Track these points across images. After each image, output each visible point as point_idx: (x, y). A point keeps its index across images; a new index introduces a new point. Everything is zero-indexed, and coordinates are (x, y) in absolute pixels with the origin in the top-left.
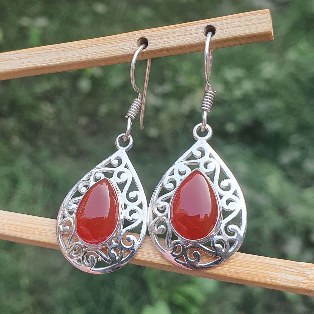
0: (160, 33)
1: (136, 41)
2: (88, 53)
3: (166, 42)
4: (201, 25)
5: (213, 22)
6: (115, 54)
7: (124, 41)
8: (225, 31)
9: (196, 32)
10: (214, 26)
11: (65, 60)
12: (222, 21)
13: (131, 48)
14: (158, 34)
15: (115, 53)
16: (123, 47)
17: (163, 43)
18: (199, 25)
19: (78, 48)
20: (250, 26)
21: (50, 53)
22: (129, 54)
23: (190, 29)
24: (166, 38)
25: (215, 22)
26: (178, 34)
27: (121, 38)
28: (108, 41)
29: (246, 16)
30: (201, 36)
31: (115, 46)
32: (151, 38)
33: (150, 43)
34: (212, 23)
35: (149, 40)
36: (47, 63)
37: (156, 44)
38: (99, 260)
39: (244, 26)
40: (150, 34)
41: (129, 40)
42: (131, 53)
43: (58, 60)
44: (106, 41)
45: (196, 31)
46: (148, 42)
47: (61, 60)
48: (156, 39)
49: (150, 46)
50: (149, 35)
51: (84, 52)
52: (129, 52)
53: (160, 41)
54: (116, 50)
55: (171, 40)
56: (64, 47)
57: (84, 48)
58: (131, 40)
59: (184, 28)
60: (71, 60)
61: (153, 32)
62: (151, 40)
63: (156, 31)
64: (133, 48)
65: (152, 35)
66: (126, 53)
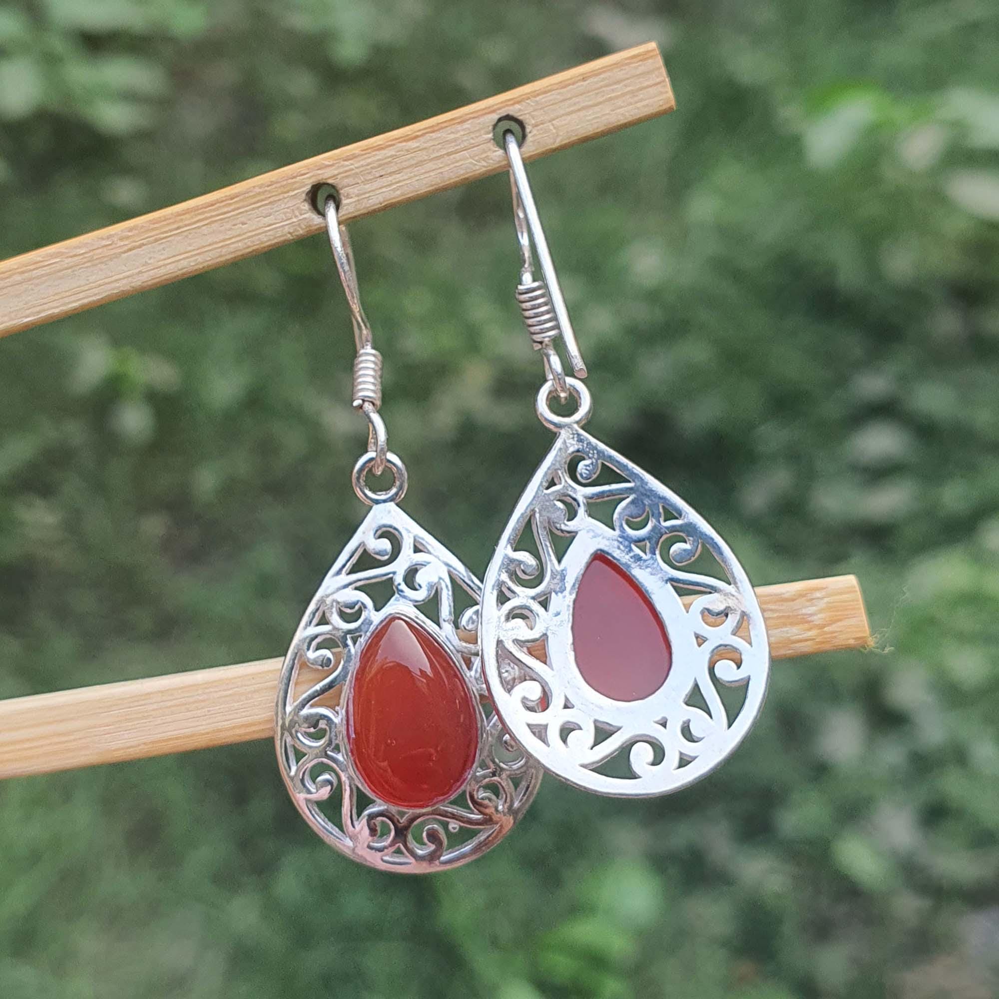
0: (369, 160)
1: (304, 195)
2: (163, 257)
3: (394, 187)
4: (482, 119)
5: (513, 104)
6: (249, 247)
7: (266, 205)
8: (552, 127)
9: (472, 141)
10: (520, 118)
11: (96, 291)
12: (538, 99)
13: (295, 220)
14: (362, 166)
15: (249, 244)
16: (267, 220)
17: (384, 190)
18: (477, 121)
19: (126, 248)
20: (619, 102)
21: (36, 281)
22: (291, 238)
23: (452, 136)
24: (391, 174)
25: (517, 106)
26: (423, 155)
27: (254, 196)
28: (214, 210)
29: (600, 74)
30: (489, 154)
31: (243, 224)
32: (346, 181)
33: (348, 197)
34: (511, 108)
35: (340, 186)
36: (39, 312)
37: (367, 195)
38: (452, 830)
39: (600, 103)
40: (341, 170)
41: (281, 197)
42: (297, 236)
43: (73, 298)
44: (211, 211)
45: (472, 138)
46: (342, 192)
47: (81, 295)
48: (363, 182)
49: (348, 204)
50: (336, 172)
51: (150, 258)
52: (290, 233)
53: (376, 185)
54: (250, 234)
55: (406, 177)
56: (80, 255)
57: (143, 245)
58: (286, 195)
59: (434, 135)
60: (113, 289)
61: (347, 163)
62: (348, 186)
63: (355, 157)
64: (301, 217)
65: (346, 171)
66: (282, 239)
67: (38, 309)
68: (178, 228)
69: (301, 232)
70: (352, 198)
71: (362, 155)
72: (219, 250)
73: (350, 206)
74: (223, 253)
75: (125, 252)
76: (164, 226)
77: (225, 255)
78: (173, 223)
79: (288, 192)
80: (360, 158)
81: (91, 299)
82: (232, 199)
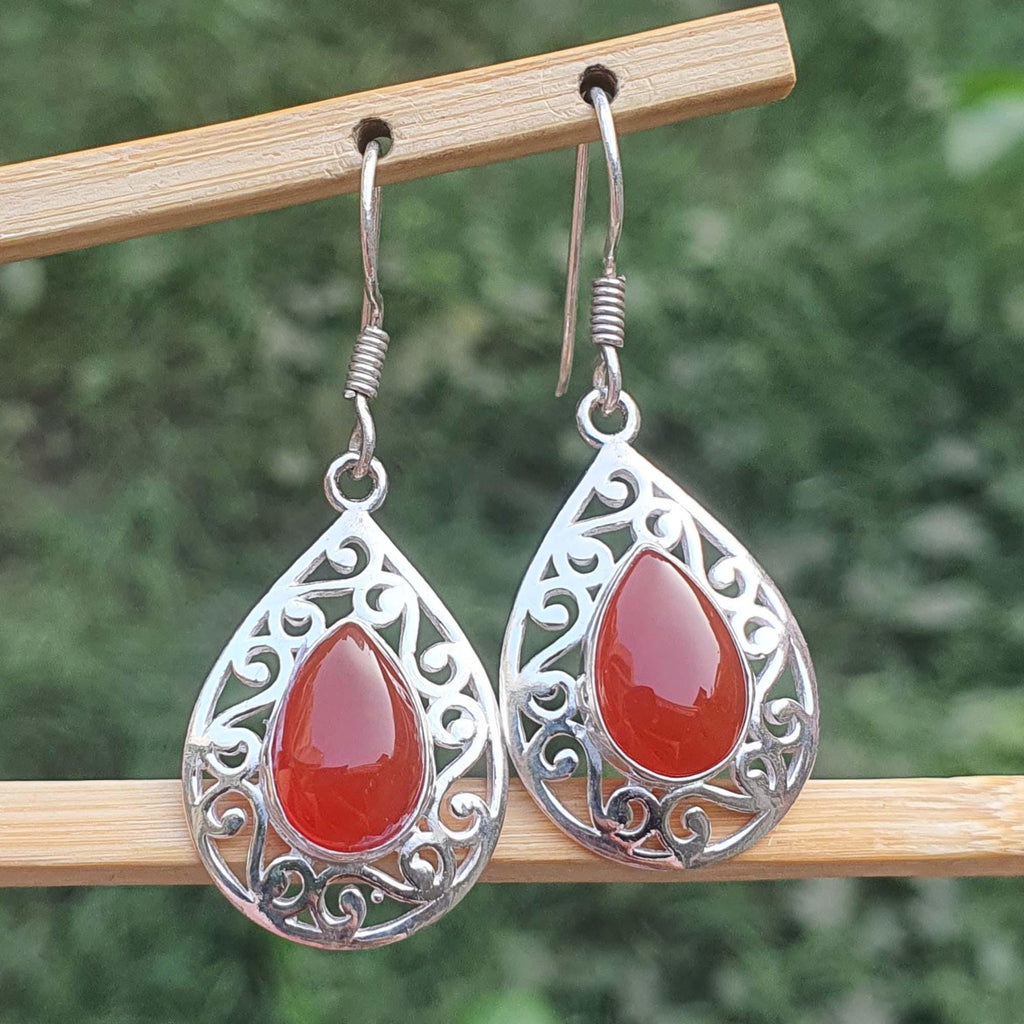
0: (432, 99)
1: (350, 131)
2: (176, 182)
3: (457, 131)
5: (606, 54)
6: (278, 182)
7: (306, 135)
8: (648, 84)
9: (554, 90)
10: (612, 69)
11: (91, 212)
12: (635, 50)
13: (336, 156)
14: (422, 104)
15: (279, 178)
16: (304, 153)
17: (445, 133)
18: (561, 68)
19: (135, 167)
20: (729, 64)
21: (24, 194)
22: (329, 177)
23: (531, 82)
24: (455, 116)
25: (610, 56)
26: (494, 100)
27: (291, 125)
28: (244, 135)
29: (710, 30)
30: (571, 105)
31: (276, 154)
32: (401, 120)
33: (400, 138)
34: (603, 57)
35: (393, 124)
36: (21, 230)
37: (424, 137)
40: (397, 106)
41: (323, 129)
42: (336, 175)
43: (62, 218)
44: (240, 136)
45: (554, 86)
46: (394, 130)
47: (74, 215)
48: (420, 122)
49: (401, 145)
50: (391, 108)
51: (162, 182)
52: (328, 171)
53: (435, 127)
54: (281, 167)
55: (472, 122)
56: (80, 169)
57: (156, 165)
58: (329, 128)
59: (510, 78)
60: (115, 212)
61: (405, 99)
62: (404, 125)
63: (416, 93)
64: (343, 155)
65: (403, 108)
66: (319, 176)
67: (21, 225)
68: (197, 152)
69: (342, 171)
70: (406, 138)
71: (424, 92)
72: (242, 181)
73: (404, 147)
74: (247, 185)
75: (132, 172)
76: (181, 148)
77: (249, 188)
78: (195, 145)
79: (332, 124)
80: (420, 95)
81: (85, 221)
82: (266, 125)
